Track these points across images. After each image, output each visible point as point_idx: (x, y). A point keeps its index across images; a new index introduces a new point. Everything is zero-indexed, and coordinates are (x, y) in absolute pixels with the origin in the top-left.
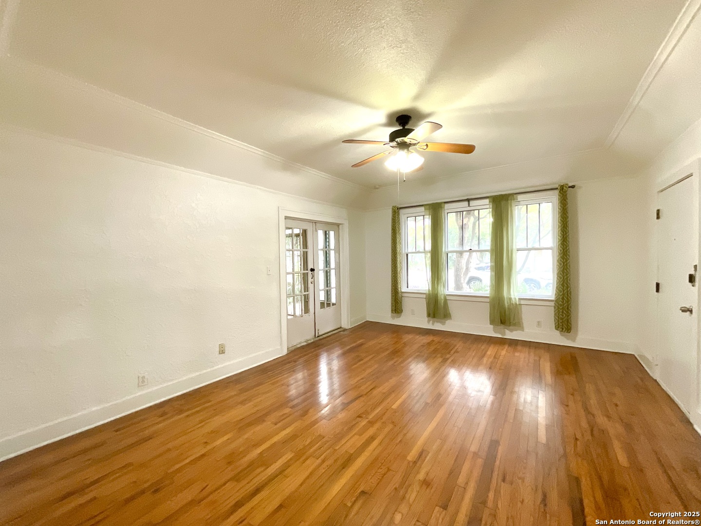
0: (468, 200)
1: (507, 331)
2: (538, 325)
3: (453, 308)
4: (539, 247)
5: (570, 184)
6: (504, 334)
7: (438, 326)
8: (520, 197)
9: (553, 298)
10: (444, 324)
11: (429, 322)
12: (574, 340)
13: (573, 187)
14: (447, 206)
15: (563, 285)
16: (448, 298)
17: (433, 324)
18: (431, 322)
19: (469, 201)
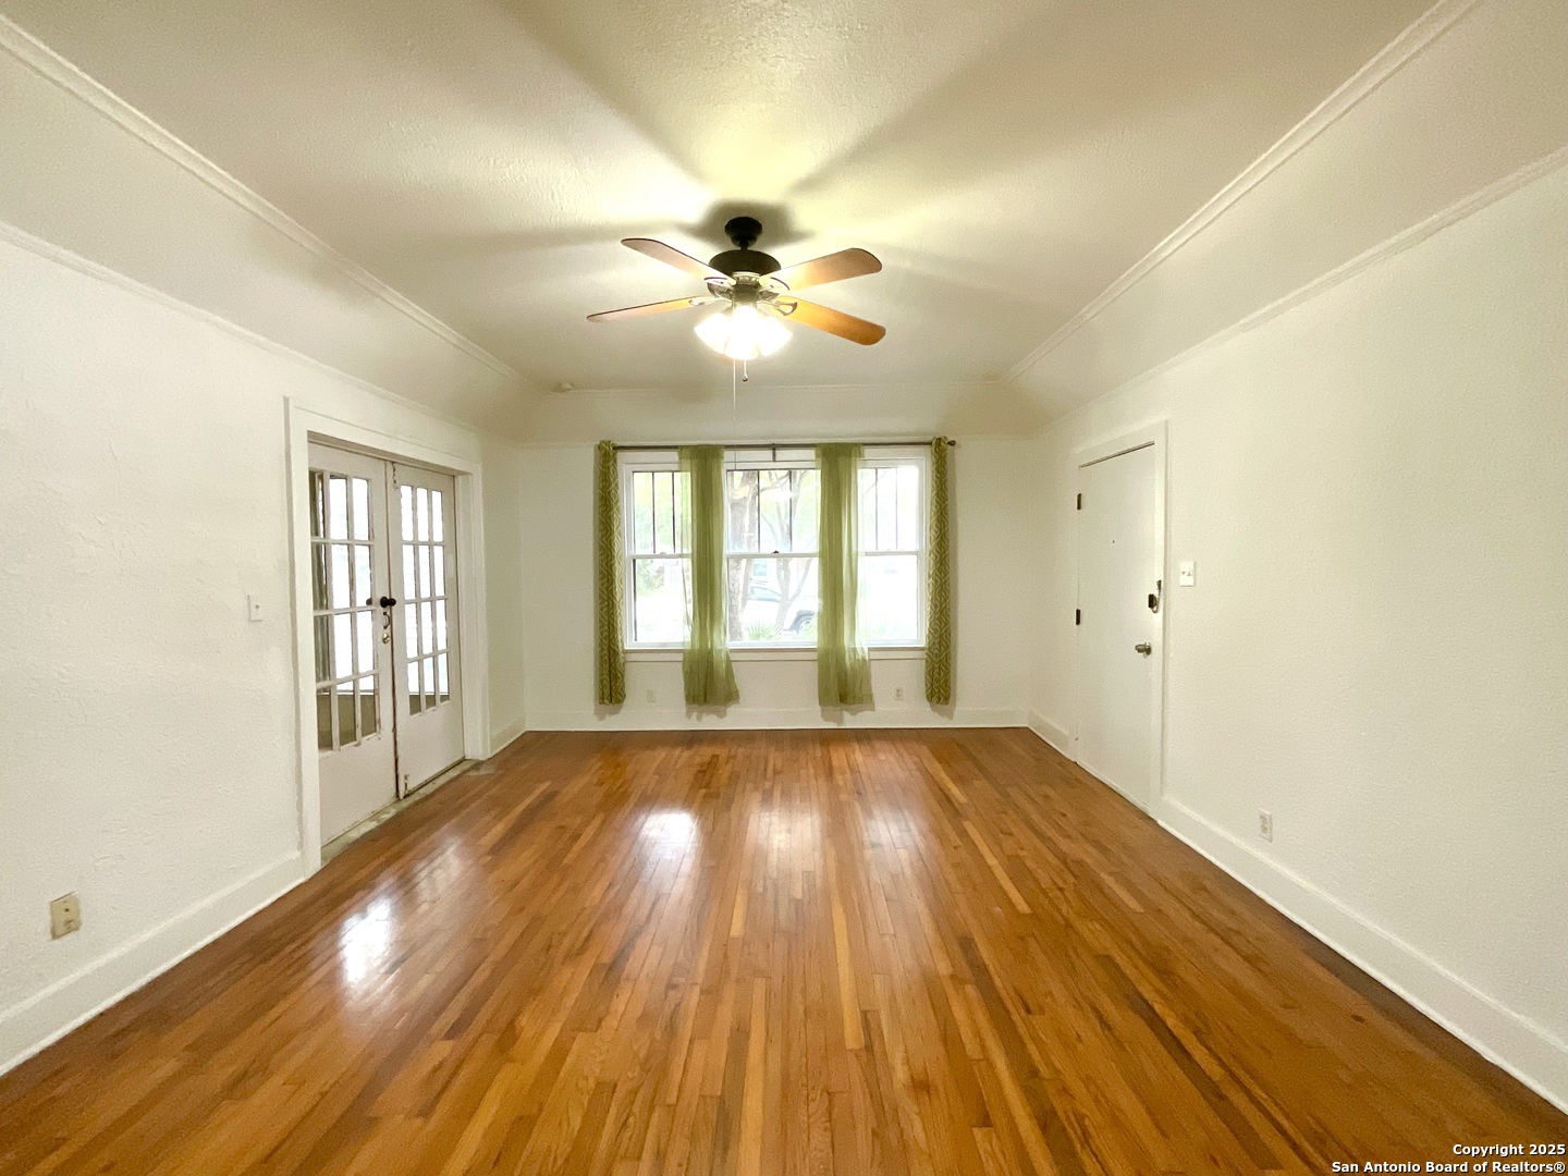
0: (774, 447)
1: (847, 715)
2: (898, 695)
3: (743, 679)
4: (894, 550)
5: (950, 439)
6: (840, 721)
7: (709, 722)
8: (868, 452)
9: (923, 643)
10: (722, 715)
11: (689, 715)
12: (950, 716)
13: (952, 443)
14: (728, 455)
15: (939, 619)
16: (733, 657)
17: (699, 718)
18: (695, 715)
19: (774, 449)
